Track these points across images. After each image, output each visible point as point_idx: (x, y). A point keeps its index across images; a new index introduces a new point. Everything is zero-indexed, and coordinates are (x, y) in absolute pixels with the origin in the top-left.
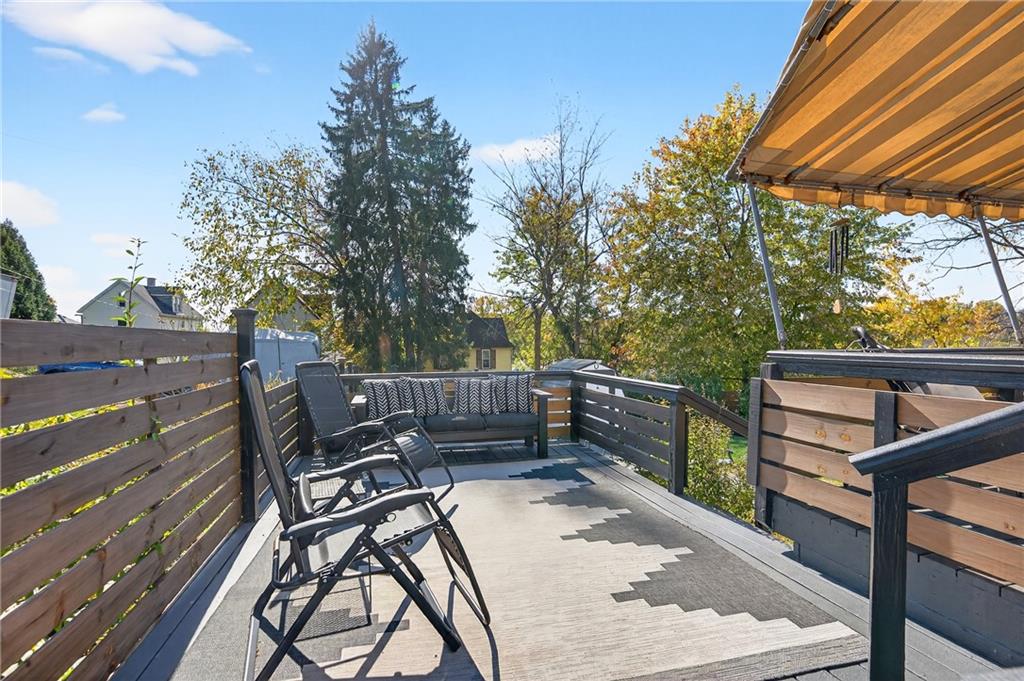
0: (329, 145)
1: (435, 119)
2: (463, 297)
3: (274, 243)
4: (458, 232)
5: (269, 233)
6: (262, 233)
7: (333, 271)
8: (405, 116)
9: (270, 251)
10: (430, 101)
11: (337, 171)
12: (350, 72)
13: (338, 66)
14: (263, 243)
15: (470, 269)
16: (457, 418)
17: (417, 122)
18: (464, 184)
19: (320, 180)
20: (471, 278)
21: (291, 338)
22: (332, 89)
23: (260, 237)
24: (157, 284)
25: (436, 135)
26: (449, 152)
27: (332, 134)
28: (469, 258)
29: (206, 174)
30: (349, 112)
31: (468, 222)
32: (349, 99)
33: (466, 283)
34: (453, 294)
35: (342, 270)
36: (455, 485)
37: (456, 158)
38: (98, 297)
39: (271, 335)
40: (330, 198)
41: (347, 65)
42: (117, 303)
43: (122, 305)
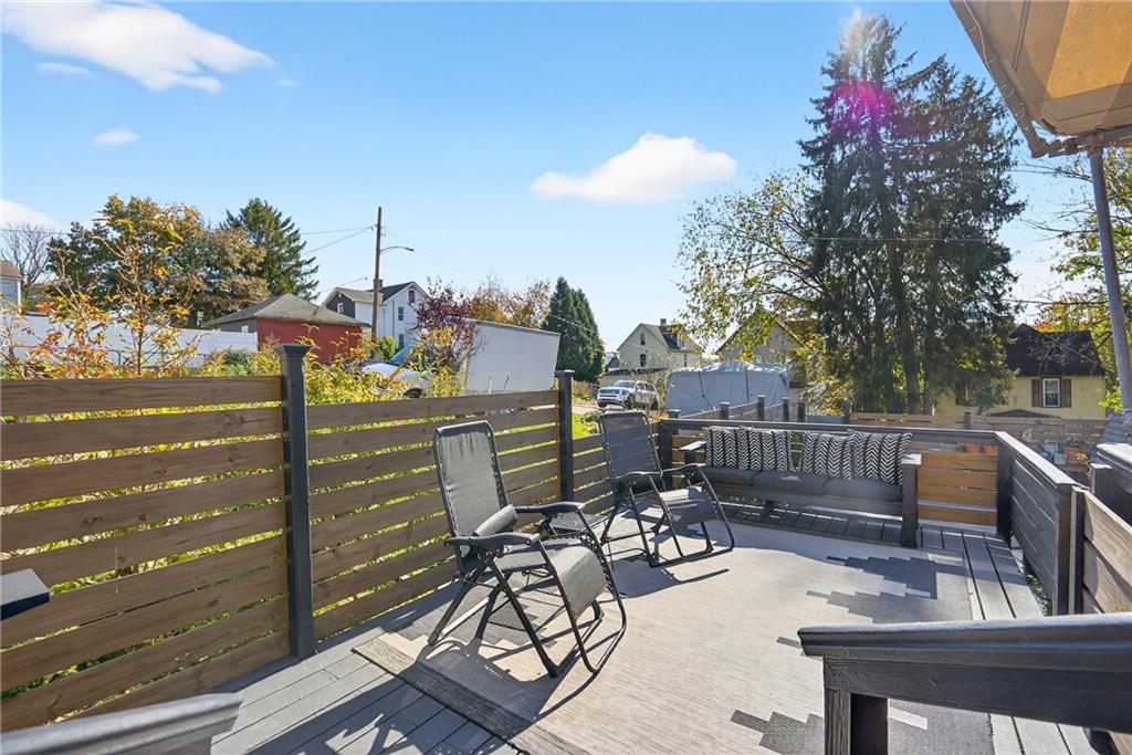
0: (808, 161)
1: (951, 81)
2: (999, 308)
3: (750, 276)
4: (991, 219)
5: (745, 267)
6: (739, 268)
7: (816, 294)
8: (903, 95)
9: (748, 283)
10: (941, 60)
11: (818, 186)
12: (830, 72)
13: (820, 71)
14: (740, 278)
15: (1012, 267)
16: (790, 478)
17: (922, 94)
18: (1003, 150)
19: (799, 199)
20: (1015, 279)
21: (759, 369)
22: (811, 100)
23: (738, 272)
24: (668, 323)
25: (954, 100)
26: (973, 117)
27: (809, 149)
28: (1011, 252)
29: (696, 224)
30: (828, 119)
31: (1008, 202)
32: (830, 102)
33: (1006, 287)
34: (985, 304)
35: (825, 293)
36: (734, 549)
37: (989, 118)
38: (627, 340)
39: (741, 368)
40: (810, 216)
41: (828, 67)
42: (640, 342)
43: (643, 343)
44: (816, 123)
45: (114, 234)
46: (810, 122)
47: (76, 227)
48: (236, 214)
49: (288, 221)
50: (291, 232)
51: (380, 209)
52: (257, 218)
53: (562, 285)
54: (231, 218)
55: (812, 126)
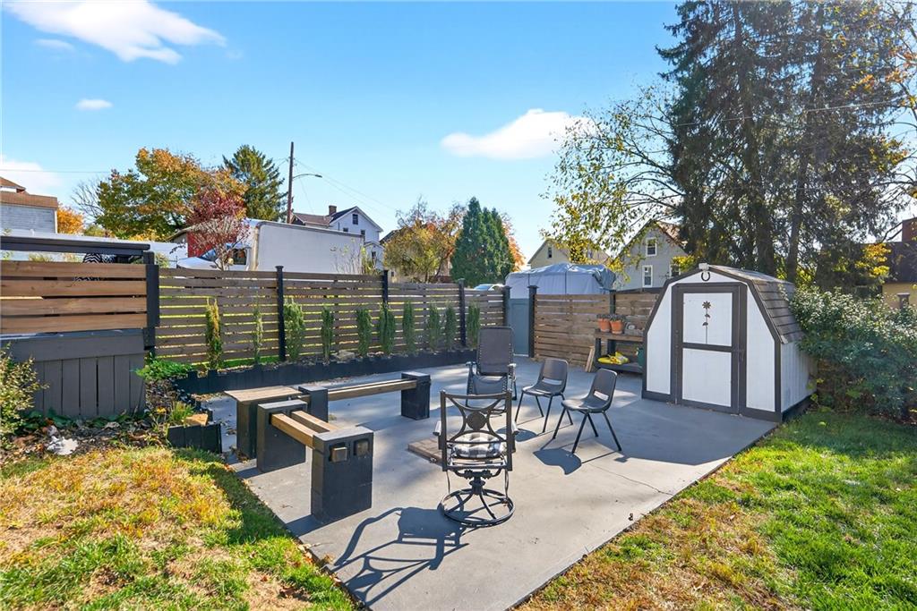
21: (577, 270)
38: (538, 252)
42: (547, 255)
43: (550, 256)
44: (675, 29)
45: (143, 178)
46: (669, 28)
47: (115, 173)
48: (230, 158)
49: (270, 162)
50: (273, 170)
51: (292, 143)
52: (246, 160)
53: (474, 204)
54: (226, 162)
55: (671, 31)
